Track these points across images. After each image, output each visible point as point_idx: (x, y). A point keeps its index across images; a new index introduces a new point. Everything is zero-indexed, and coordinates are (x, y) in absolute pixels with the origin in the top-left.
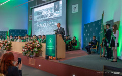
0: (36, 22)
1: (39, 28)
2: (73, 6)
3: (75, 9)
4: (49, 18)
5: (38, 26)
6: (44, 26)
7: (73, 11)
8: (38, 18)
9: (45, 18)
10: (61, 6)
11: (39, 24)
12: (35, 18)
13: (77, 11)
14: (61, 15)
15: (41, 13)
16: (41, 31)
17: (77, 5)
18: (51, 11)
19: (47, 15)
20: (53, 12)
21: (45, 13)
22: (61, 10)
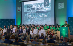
0: (26, 13)
1: (29, 18)
2: (59, 4)
3: (61, 6)
4: (39, 11)
5: (28, 16)
6: (35, 17)
7: (60, 7)
8: (28, 10)
9: (35, 11)
10: (50, 3)
11: (30, 15)
12: (25, 10)
13: (63, 7)
14: (50, 10)
15: (31, 6)
16: (31, 20)
17: (63, 3)
18: (41, 6)
19: (37, 9)
20: (43, 7)
21: (35, 7)
22: (50, 6)
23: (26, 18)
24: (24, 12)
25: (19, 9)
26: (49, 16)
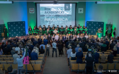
0: (44, 16)
1: (47, 21)
2: (79, 9)
4: (60, 14)
5: (46, 19)
6: (54, 20)
7: (79, 12)
8: (45, 13)
9: (55, 14)
10: (71, 8)
11: (48, 18)
12: (42, 12)
13: (82, 12)
14: (71, 14)
15: (50, 9)
18: (61, 10)
19: (57, 12)
20: (64, 10)
21: (55, 10)
22: (71, 10)
23: (43, 21)
24: (41, 14)
25: (32, 11)
26: (70, 19)
